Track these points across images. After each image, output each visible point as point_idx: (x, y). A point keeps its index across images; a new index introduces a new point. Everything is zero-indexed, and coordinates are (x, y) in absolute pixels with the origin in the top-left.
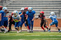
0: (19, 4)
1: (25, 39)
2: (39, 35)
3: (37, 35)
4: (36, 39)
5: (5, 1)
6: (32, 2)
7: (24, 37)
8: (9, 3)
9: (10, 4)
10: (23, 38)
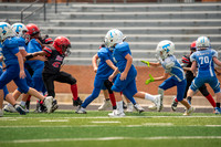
0: (102, 17)
1: (121, 138)
2: (169, 124)
3: (163, 124)
4: (160, 138)
5: (53, 7)
6: (147, 9)
7: (120, 131)
8: (69, 14)
9: (73, 17)
10: (114, 135)
